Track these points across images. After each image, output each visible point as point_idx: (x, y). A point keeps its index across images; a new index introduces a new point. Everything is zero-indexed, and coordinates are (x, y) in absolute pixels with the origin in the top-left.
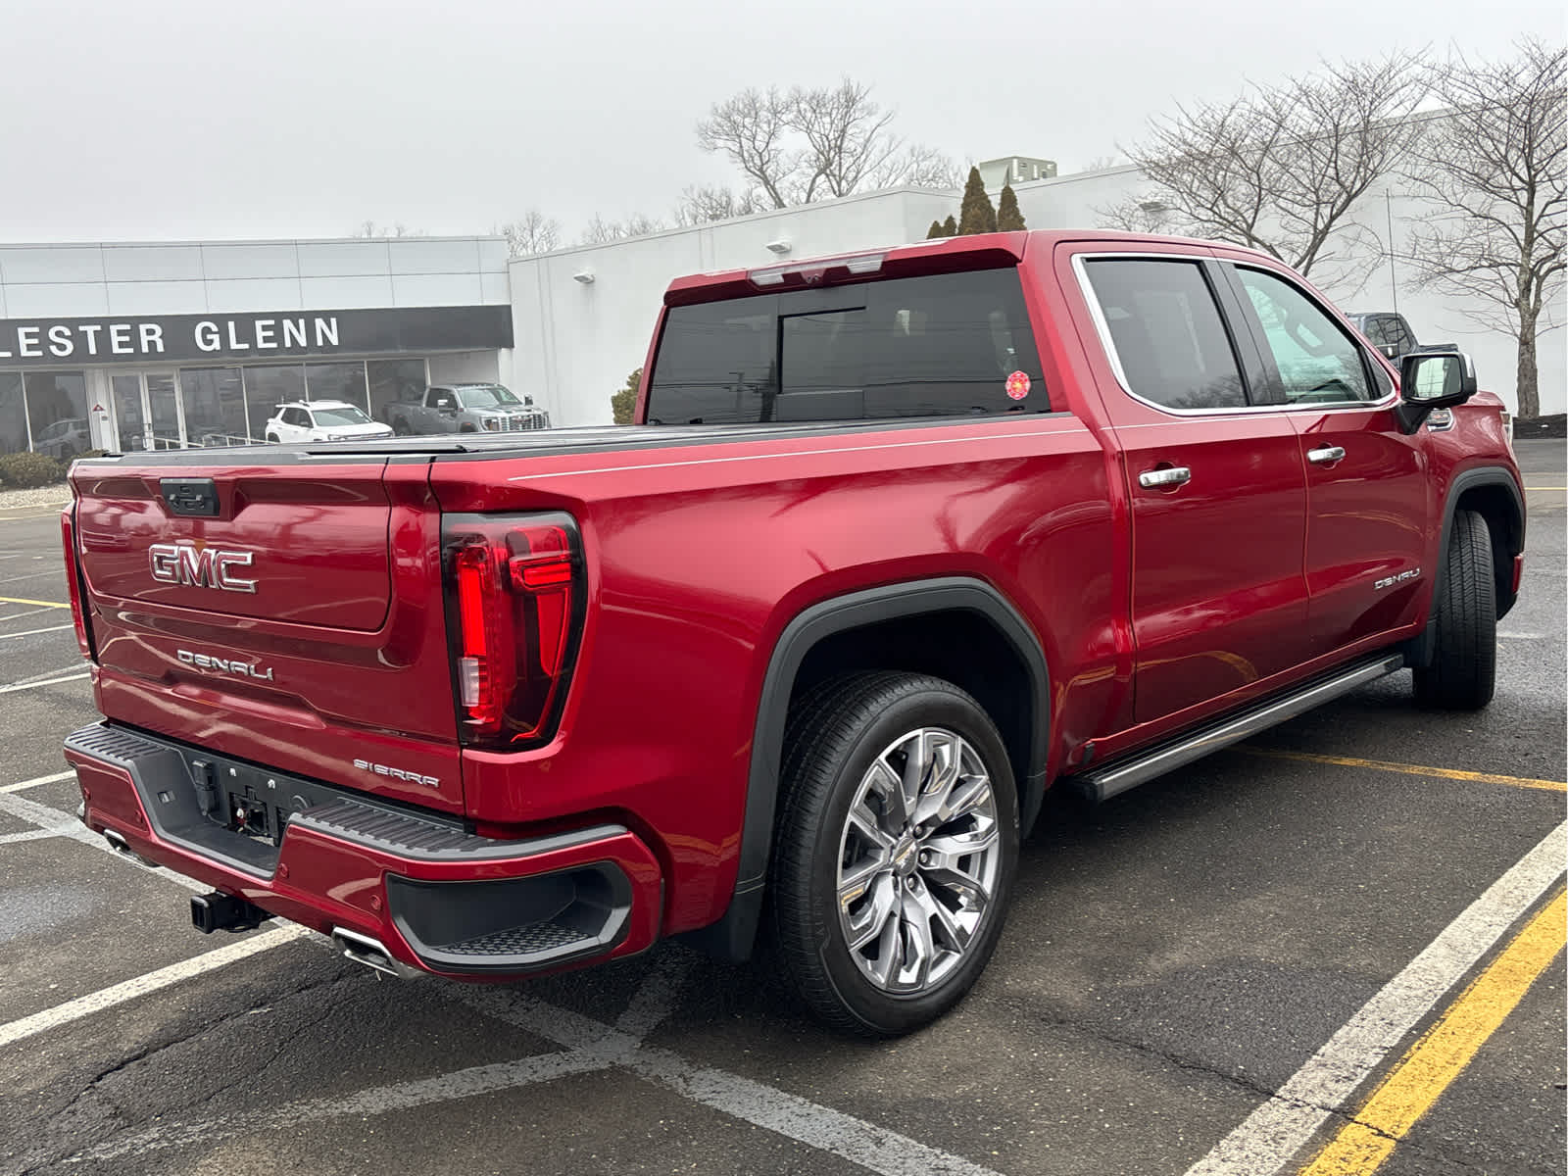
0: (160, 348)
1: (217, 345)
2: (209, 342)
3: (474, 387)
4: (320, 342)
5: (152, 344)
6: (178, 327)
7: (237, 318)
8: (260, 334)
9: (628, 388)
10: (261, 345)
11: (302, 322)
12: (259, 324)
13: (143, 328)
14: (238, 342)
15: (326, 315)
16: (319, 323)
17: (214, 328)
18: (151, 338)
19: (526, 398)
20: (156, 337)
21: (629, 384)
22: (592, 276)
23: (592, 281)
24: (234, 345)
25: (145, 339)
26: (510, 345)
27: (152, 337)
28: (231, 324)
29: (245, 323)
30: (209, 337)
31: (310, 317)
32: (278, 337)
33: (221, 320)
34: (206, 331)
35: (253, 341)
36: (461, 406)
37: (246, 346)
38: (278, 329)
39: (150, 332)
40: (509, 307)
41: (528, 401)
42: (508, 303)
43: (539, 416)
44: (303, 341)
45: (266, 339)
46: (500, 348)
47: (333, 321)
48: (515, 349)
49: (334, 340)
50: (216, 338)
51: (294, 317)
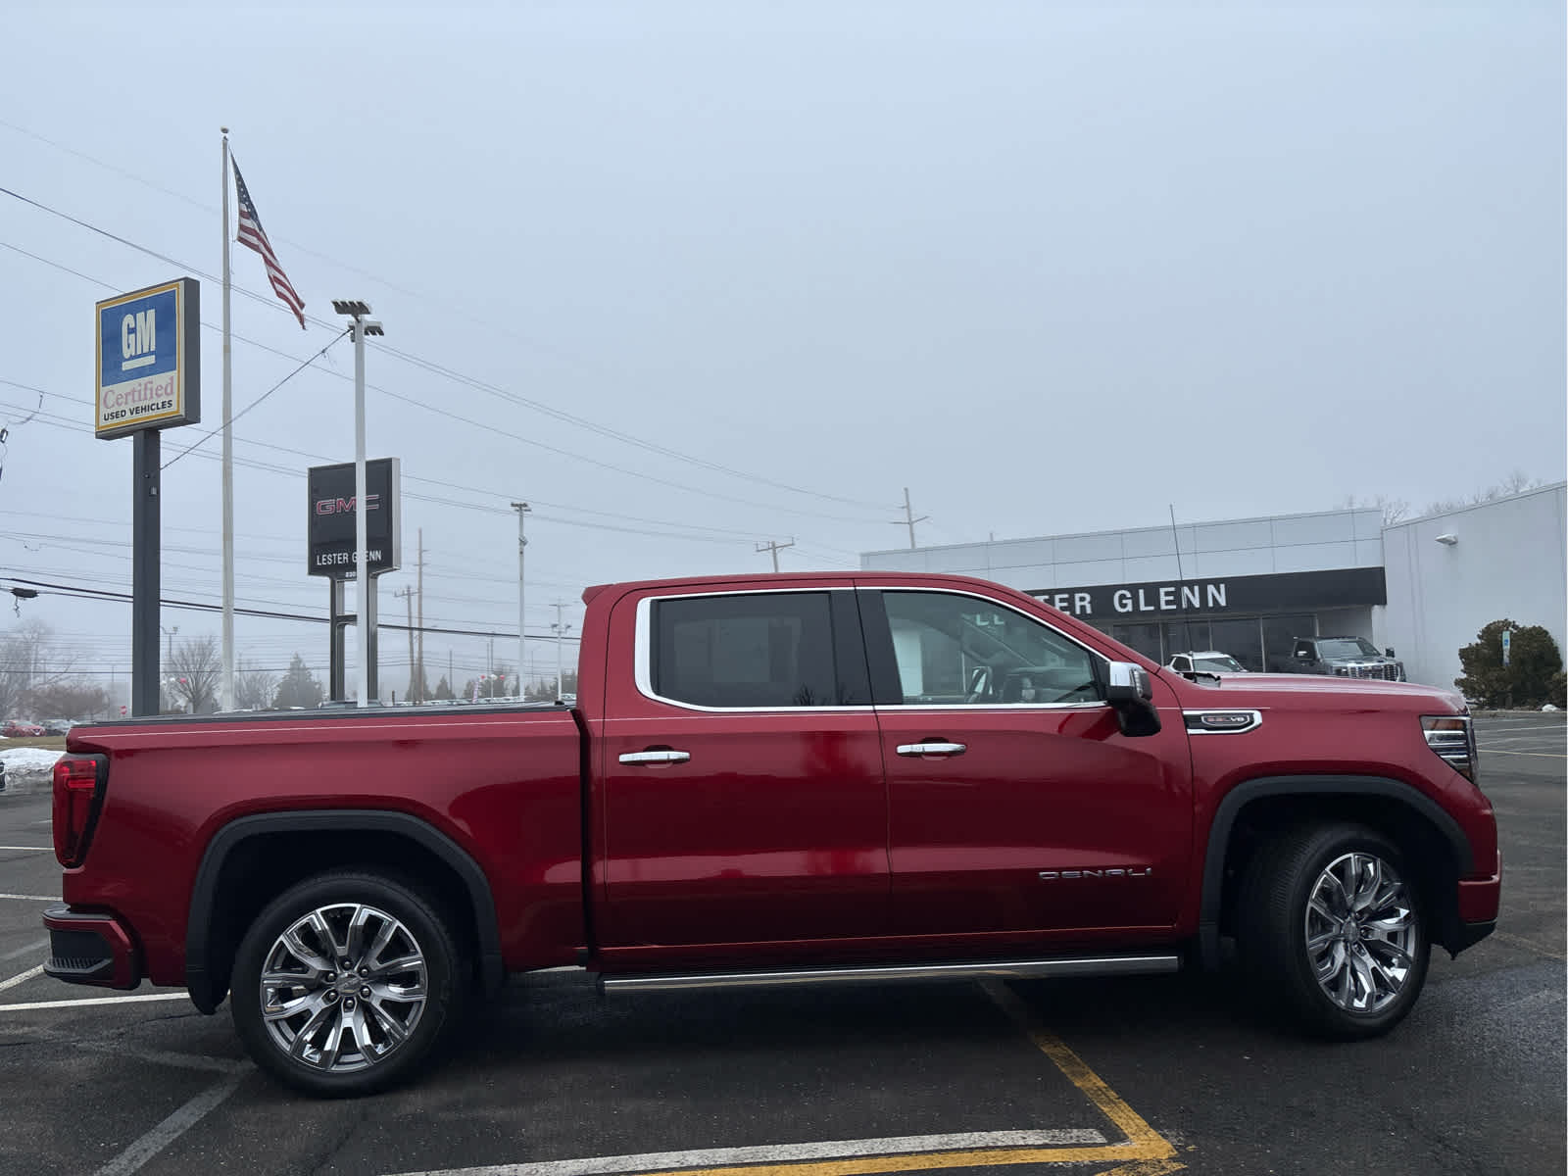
0: (1089, 611)
1: (1129, 608)
2: (1124, 606)
3: (1335, 640)
4: (1211, 604)
5: (1083, 608)
6: (1102, 595)
7: (1147, 587)
8: (1163, 599)
9: (1479, 641)
10: (1164, 607)
11: (1196, 588)
12: (1162, 591)
13: (1077, 596)
14: (1146, 605)
15: (1216, 582)
16: (1211, 588)
17: (1129, 595)
18: (1083, 603)
19: (1387, 650)
20: (1086, 603)
21: (1479, 637)
22: (1455, 537)
23: (1454, 543)
24: (1143, 608)
25: (1078, 604)
26: (1383, 601)
27: (1081, 602)
28: (1141, 592)
29: (1152, 589)
30: (1124, 601)
31: (1203, 584)
32: (1177, 601)
33: (1133, 588)
34: (1123, 597)
35: (1157, 604)
36: (1319, 656)
37: (1152, 608)
38: (1177, 595)
39: (1082, 599)
40: (1382, 569)
41: (1390, 653)
42: (1382, 565)
43: (1391, 666)
44: (1196, 603)
45: (1168, 603)
46: (1373, 604)
47: (1222, 586)
48: (1387, 607)
49: (1223, 602)
50: (1129, 602)
51: (1190, 584)
